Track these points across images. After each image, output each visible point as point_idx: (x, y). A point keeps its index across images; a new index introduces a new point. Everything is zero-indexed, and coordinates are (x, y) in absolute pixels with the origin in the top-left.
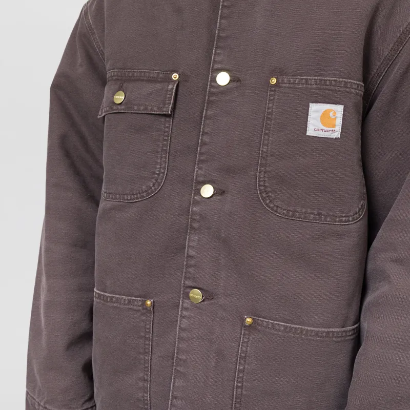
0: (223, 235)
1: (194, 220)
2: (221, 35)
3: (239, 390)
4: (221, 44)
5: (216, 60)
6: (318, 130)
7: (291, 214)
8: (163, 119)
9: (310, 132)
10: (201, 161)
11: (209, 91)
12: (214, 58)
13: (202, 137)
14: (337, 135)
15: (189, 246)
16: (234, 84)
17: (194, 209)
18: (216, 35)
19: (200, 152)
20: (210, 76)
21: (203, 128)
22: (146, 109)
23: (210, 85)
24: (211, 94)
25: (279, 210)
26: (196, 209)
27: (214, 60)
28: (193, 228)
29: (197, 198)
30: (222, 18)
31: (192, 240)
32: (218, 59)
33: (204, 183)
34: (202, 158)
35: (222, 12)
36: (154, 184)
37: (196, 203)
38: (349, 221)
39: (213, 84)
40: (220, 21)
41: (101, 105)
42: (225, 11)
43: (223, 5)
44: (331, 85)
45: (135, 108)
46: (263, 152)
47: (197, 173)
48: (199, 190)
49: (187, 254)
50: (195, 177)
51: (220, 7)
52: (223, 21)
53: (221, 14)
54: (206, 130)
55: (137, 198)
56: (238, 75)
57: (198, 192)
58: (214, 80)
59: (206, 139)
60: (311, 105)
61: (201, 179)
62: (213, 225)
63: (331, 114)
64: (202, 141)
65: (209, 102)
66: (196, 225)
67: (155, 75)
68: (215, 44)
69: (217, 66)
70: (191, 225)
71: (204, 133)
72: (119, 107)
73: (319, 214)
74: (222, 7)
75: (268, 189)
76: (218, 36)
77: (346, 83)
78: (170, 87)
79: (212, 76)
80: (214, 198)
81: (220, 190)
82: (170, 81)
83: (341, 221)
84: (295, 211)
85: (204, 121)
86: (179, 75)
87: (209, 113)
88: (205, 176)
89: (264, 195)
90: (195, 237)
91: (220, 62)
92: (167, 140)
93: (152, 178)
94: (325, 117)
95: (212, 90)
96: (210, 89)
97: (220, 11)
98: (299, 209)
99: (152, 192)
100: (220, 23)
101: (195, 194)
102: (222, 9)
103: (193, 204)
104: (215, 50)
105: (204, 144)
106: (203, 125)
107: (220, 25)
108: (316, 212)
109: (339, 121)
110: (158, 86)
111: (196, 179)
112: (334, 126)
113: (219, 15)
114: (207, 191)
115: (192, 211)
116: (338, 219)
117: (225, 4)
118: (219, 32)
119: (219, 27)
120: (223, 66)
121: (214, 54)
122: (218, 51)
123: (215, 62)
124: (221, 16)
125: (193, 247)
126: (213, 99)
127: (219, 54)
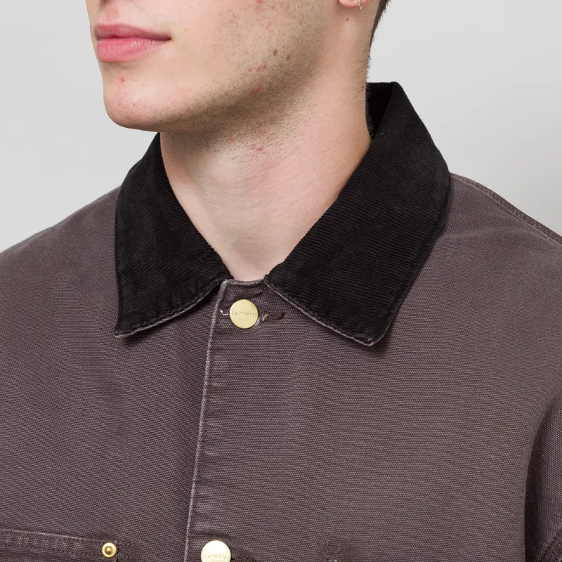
2: (209, 453)
4: (209, 475)
5: (199, 510)
12: (194, 507)
18: (197, 454)
20: (187, 548)
27: (193, 511)
30: (209, 415)
32: (204, 508)
35: (208, 401)
40: (205, 421)
42: (215, 399)
43: (209, 386)
51: (205, 391)
52: (212, 422)
53: (206, 406)
56: (247, 548)
58: (196, 558)
67: (64, 545)
68: (195, 474)
69: (201, 526)
74: (209, 392)
76: (202, 455)
79: (190, 548)
82: (97, 558)
86: (117, 545)
91: (205, 517)
97: (204, 400)
100: (204, 426)
102: (208, 396)
104: (196, 488)
113: (203, 408)
117: (215, 384)
118: (202, 447)
119: (204, 436)
120: (215, 528)
121: (195, 498)
122: (203, 492)
123: (196, 515)
124: (206, 411)
127: (206, 499)
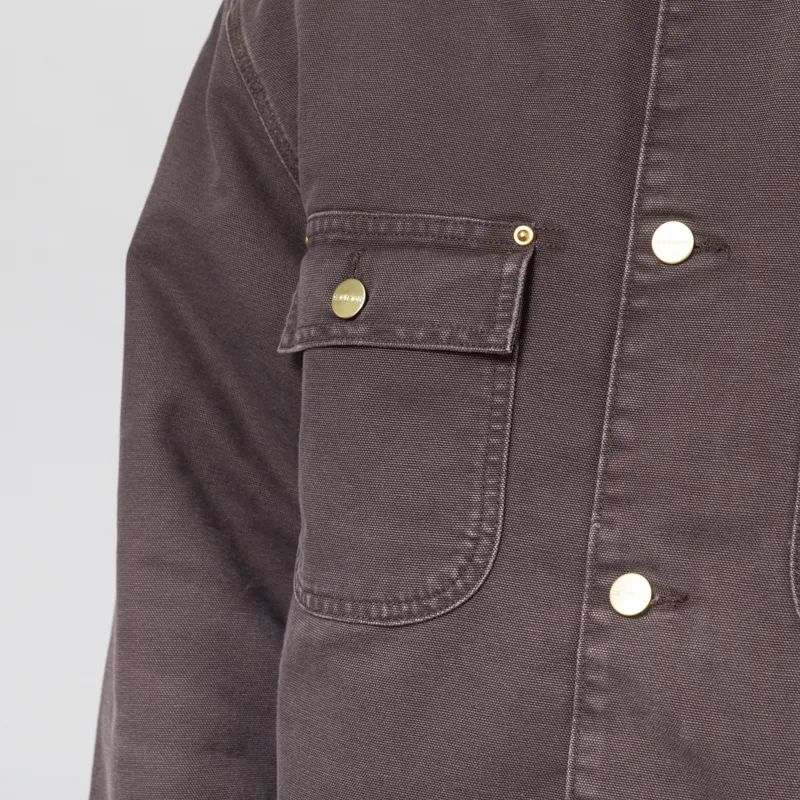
0: (686, 734)
1: (590, 684)
2: (664, 105)
4: (664, 134)
5: (650, 182)
8: (487, 368)
10: (611, 501)
11: (630, 282)
12: (643, 178)
13: (610, 423)
15: (577, 769)
16: (709, 260)
17: (591, 651)
18: (649, 105)
19: (605, 472)
20: (631, 233)
21: (615, 394)
22: (434, 336)
23: (633, 261)
24: (637, 289)
26: (597, 651)
27: (642, 184)
28: (588, 711)
29: (599, 615)
30: (665, 52)
31: (588, 746)
32: (657, 178)
33: (621, 569)
34: (611, 491)
35: (664, 34)
36: (462, 570)
37: (597, 631)
39: (641, 258)
40: (660, 61)
41: (285, 312)
42: (675, 31)
43: (666, 13)
45: (401, 332)
47: (596, 538)
48: (606, 590)
49: (572, 792)
50: (590, 551)
51: (660, 18)
52: (668, 62)
53: (663, 40)
54: (623, 403)
55: (410, 614)
56: (719, 230)
57: (602, 598)
58: (645, 246)
59: (624, 430)
61: (610, 556)
62: (652, 703)
64: (610, 437)
65: (632, 315)
66: (598, 702)
67: (461, 230)
68: (645, 133)
69: (651, 203)
70: (580, 701)
71: (618, 412)
72: (350, 329)
74: (666, 20)
76: (655, 108)
78: (508, 269)
79: (637, 233)
80: (655, 615)
81: (674, 592)
82: (507, 247)
85: (617, 373)
86: (534, 229)
87: (631, 349)
88: (622, 546)
90: (594, 739)
91: (659, 190)
92: (500, 434)
93: (456, 552)
95: (642, 276)
96: (631, 275)
97: (659, 31)
99: (457, 595)
101: (590, 603)
102: (664, 27)
103: (585, 633)
104: (646, 152)
105: (616, 445)
106: (615, 385)
107: (659, 75)
110: (472, 265)
111: (595, 556)
114: (631, 594)
115: (584, 657)
117: (675, 9)
118: (656, 96)
119: (657, 81)
120: (673, 203)
121: (644, 165)
122: (655, 157)
123: (646, 189)
124: (662, 47)
125: (590, 772)
126: (641, 303)
127: (659, 165)
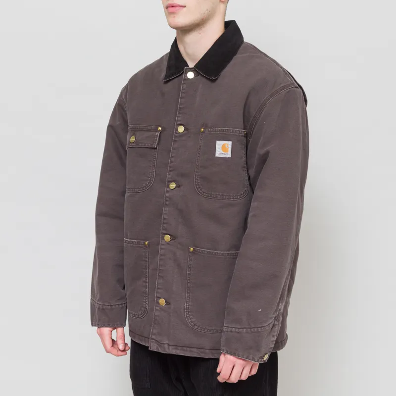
0: (179, 207)
1: (166, 200)
2: (181, 107)
3: (189, 284)
4: (180, 112)
6: (221, 154)
7: (209, 195)
8: (153, 150)
9: (217, 155)
10: (171, 171)
13: (171, 159)
14: (229, 156)
15: (164, 214)
16: (186, 132)
18: (179, 107)
19: (170, 167)
20: (175, 128)
22: (145, 145)
24: (175, 137)
25: (204, 194)
26: (167, 195)
27: (177, 120)
28: (166, 205)
29: (168, 189)
30: (181, 98)
32: (179, 119)
33: (171, 182)
34: (170, 169)
35: (181, 95)
36: (149, 183)
37: (168, 192)
38: (237, 198)
39: (176, 132)
40: (180, 100)
42: (183, 95)
43: (182, 92)
44: (226, 132)
45: (140, 144)
46: (197, 165)
47: (168, 177)
48: (169, 185)
49: (163, 217)
52: (182, 100)
54: (172, 155)
55: (141, 190)
56: (188, 127)
58: (177, 130)
59: (173, 160)
60: (217, 141)
61: (170, 180)
62: (175, 203)
63: (226, 146)
65: (175, 141)
66: (167, 203)
67: (150, 128)
68: (178, 111)
70: (165, 203)
71: (172, 157)
72: (133, 144)
73: (223, 195)
75: (199, 184)
77: (233, 130)
78: (157, 134)
80: (176, 189)
81: (178, 185)
82: (157, 130)
83: (233, 198)
84: (211, 194)
85: (172, 150)
86: (161, 128)
87: (174, 146)
88: (171, 178)
89: (198, 187)
90: (167, 209)
91: (180, 121)
92: (155, 161)
93: (148, 180)
94: (223, 147)
95: (176, 135)
98: (213, 193)
99: (148, 187)
101: (167, 187)
103: (166, 192)
105: (171, 162)
106: (171, 153)
107: (180, 102)
108: (221, 194)
109: (230, 149)
110: (152, 133)
111: (168, 180)
112: (228, 151)
115: (165, 196)
116: (232, 197)
120: (181, 123)
121: (177, 117)
122: (179, 115)
125: (166, 214)
126: (176, 139)
127: (180, 117)
